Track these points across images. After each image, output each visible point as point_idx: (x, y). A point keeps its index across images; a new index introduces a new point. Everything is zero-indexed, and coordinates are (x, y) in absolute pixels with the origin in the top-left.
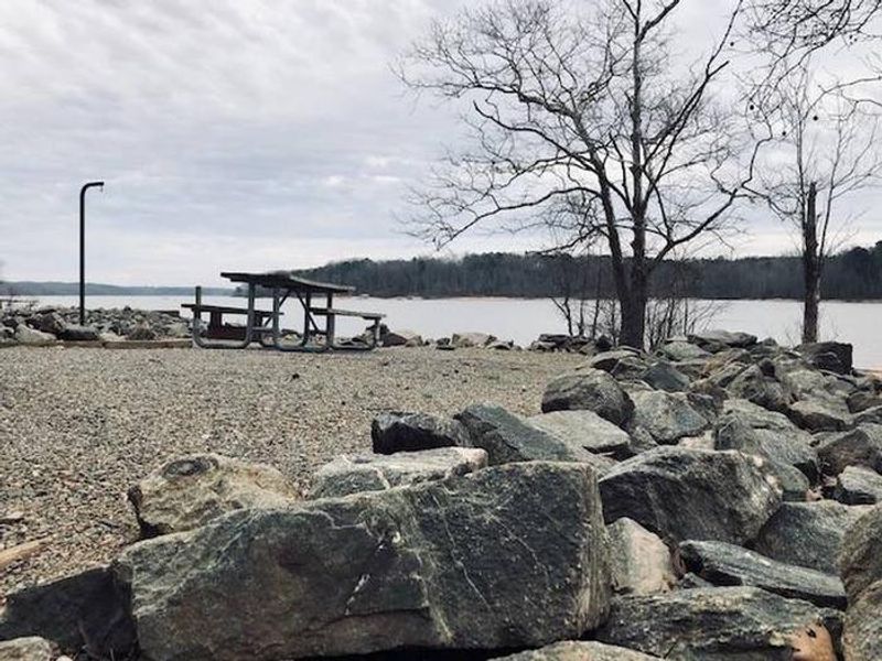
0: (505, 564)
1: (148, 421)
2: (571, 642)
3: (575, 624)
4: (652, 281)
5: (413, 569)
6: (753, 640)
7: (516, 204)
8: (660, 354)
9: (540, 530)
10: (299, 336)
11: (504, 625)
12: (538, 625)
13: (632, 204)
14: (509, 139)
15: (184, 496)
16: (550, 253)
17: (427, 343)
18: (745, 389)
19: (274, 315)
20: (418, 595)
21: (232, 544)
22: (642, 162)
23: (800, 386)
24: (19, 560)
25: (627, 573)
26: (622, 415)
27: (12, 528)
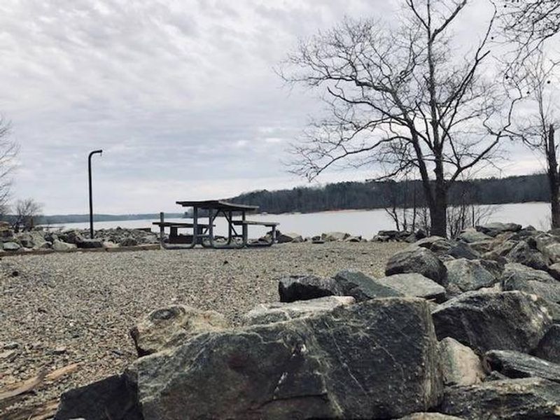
0: (374, 364)
1: (137, 292)
2: (422, 414)
3: (423, 402)
4: (449, 194)
5: (315, 368)
6: (543, 412)
7: (358, 150)
8: (458, 239)
9: (396, 341)
10: (226, 239)
11: (376, 404)
12: (399, 404)
13: (433, 145)
14: (351, 109)
15: (165, 332)
16: (382, 180)
17: (306, 240)
18: (518, 257)
19: (210, 227)
20: (320, 386)
21: (200, 356)
22: (438, 118)
23: (554, 254)
24: (65, 375)
25: (452, 373)
26: (439, 275)
27: (60, 357)
